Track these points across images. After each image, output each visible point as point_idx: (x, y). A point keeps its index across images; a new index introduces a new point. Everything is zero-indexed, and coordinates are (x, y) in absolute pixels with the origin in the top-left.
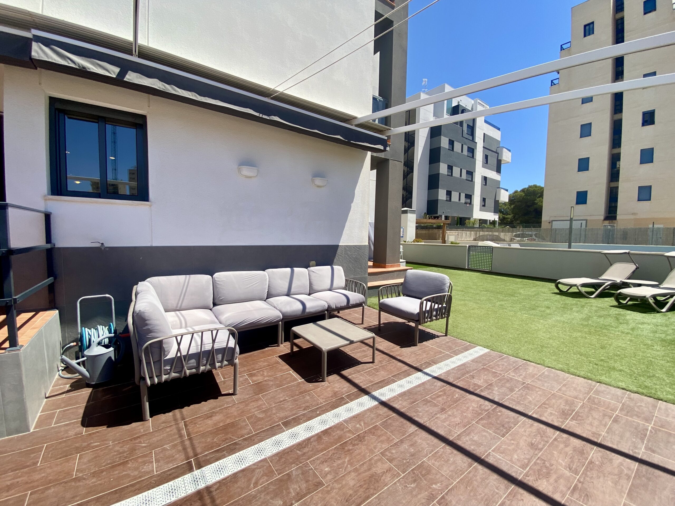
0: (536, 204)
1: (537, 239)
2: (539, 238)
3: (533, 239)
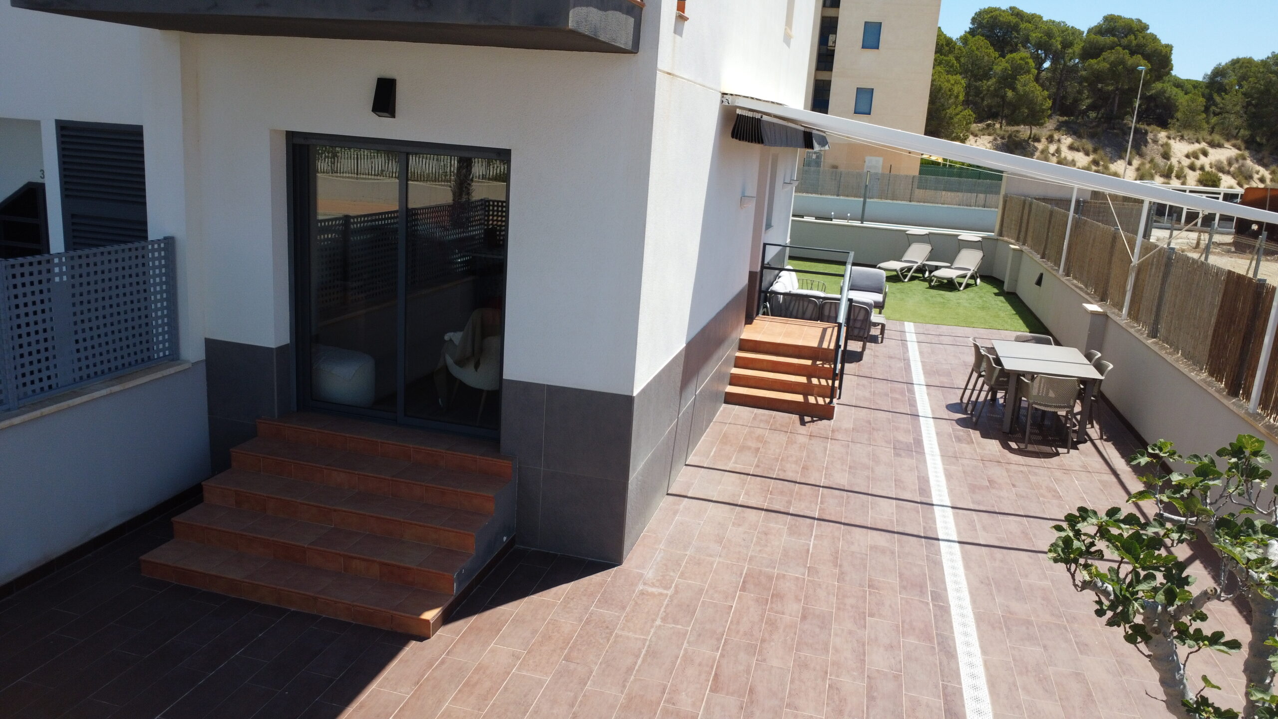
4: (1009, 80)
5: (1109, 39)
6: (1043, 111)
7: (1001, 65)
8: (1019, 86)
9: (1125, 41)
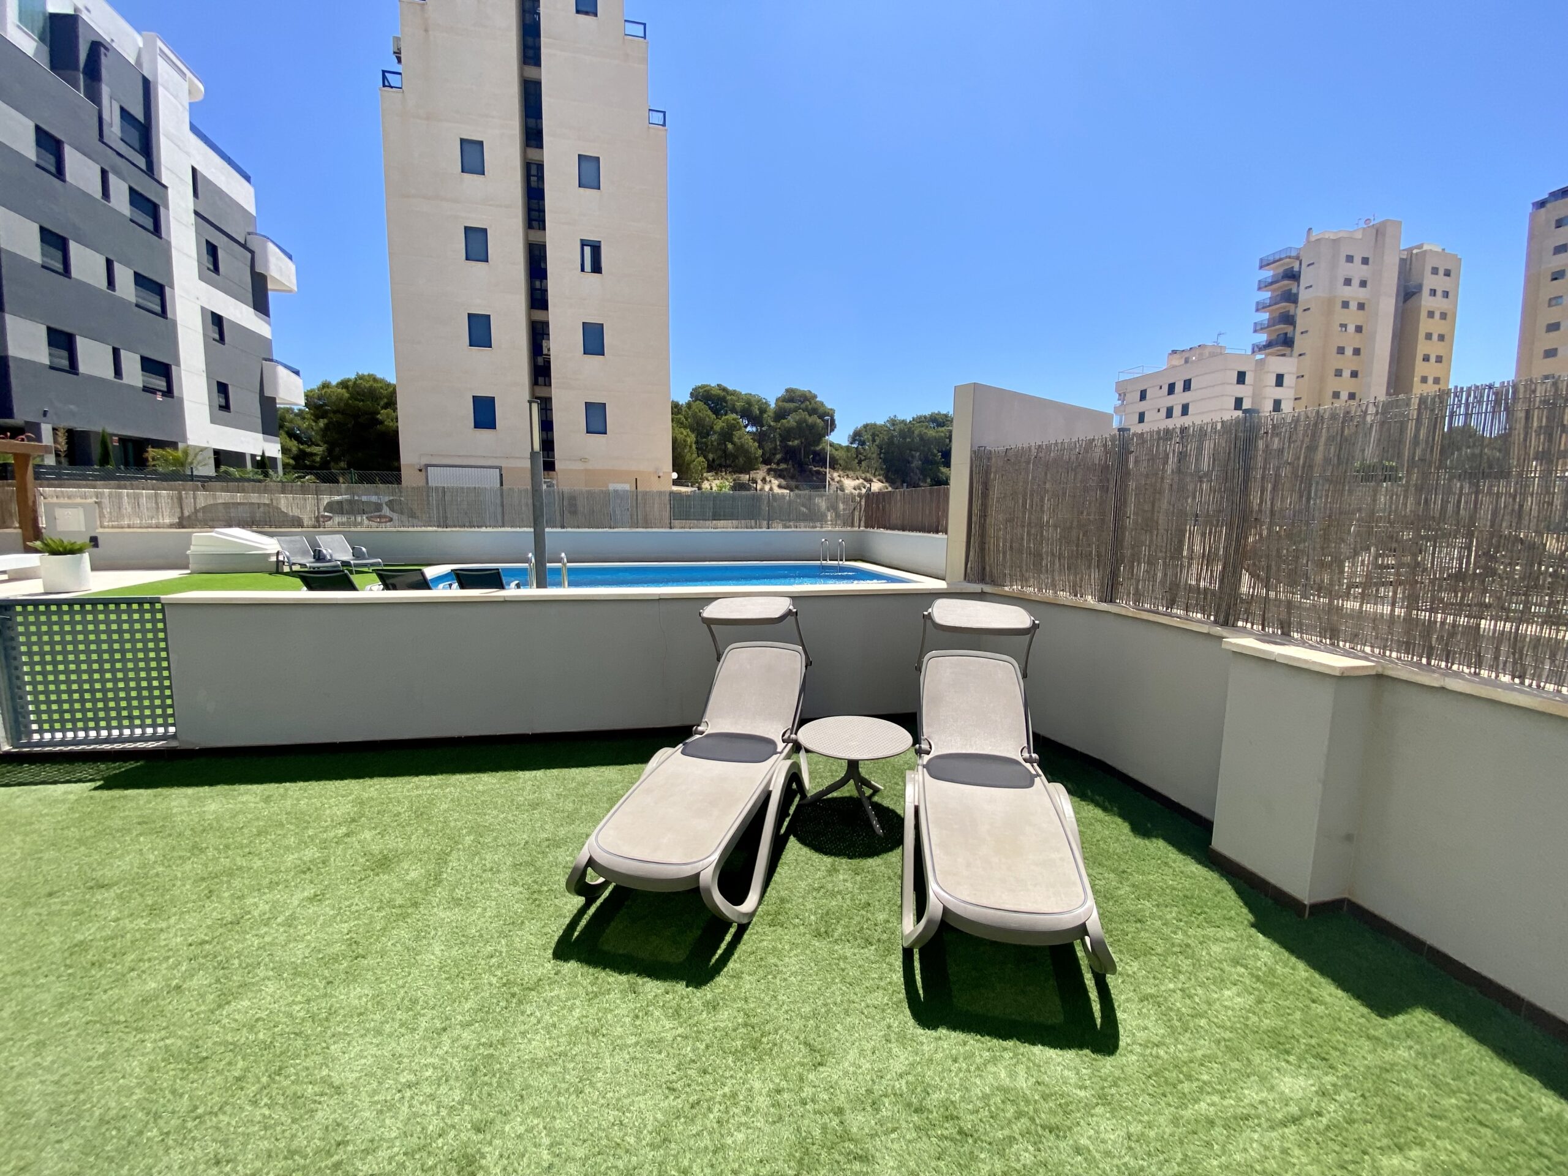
0: (381, 422)
1: (395, 516)
2: (402, 513)
3: (385, 517)
4: (727, 435)
5: (792, 405)
6: (756, 458)
7: (719, 425)
8: (736, 440)
9: (803, 406)
